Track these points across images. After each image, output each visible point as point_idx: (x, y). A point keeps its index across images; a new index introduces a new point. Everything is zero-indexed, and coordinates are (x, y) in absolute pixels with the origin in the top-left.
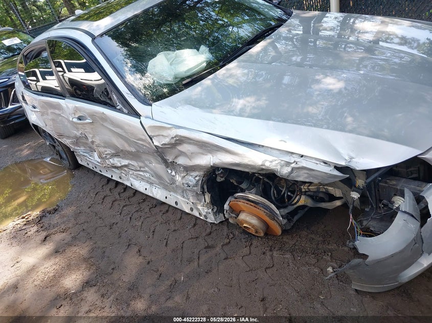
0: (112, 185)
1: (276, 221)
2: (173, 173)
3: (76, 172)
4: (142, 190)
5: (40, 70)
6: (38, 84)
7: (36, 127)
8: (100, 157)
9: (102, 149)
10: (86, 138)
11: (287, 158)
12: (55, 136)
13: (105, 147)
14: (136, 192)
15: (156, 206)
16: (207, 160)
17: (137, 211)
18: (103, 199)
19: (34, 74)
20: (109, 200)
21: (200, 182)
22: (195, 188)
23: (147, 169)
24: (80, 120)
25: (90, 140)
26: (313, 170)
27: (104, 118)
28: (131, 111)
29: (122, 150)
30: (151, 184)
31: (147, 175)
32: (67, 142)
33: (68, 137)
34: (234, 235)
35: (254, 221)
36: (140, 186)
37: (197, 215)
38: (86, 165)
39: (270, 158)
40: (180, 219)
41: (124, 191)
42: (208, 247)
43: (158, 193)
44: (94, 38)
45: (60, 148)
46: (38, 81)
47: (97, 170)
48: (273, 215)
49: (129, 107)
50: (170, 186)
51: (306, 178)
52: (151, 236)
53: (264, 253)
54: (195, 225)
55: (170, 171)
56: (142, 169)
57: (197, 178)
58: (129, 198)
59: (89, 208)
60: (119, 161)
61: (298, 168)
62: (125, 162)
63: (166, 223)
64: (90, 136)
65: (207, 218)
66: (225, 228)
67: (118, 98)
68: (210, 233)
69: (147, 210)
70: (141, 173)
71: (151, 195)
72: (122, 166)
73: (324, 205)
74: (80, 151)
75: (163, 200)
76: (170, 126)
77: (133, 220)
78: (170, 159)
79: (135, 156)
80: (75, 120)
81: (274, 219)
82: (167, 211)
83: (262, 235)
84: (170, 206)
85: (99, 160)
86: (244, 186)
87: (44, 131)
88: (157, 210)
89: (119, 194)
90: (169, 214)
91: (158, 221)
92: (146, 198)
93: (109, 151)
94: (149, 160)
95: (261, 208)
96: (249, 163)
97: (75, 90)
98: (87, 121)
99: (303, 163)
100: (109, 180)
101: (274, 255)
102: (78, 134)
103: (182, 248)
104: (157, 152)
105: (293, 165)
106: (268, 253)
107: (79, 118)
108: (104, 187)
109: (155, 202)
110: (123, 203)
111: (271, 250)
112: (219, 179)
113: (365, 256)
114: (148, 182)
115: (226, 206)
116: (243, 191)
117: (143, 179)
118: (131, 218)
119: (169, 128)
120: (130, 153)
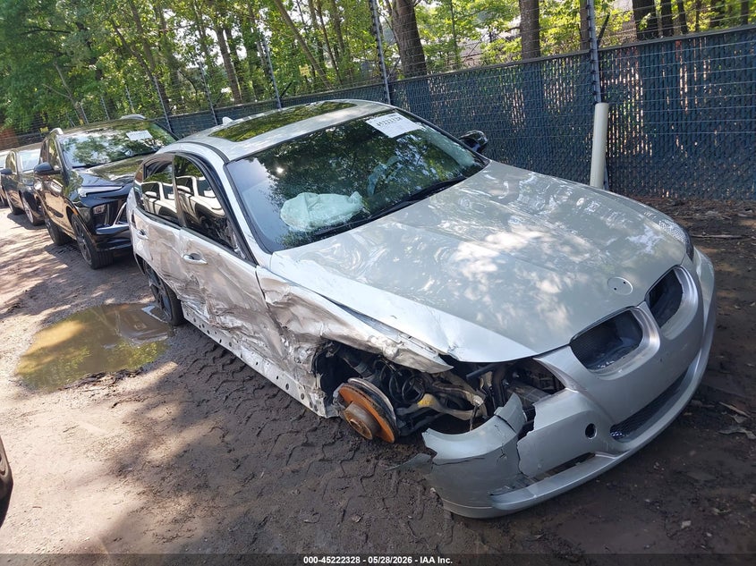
0: (218, 353)
1: (388, 420)
2: (287, 344)
3: (178, 331)
4: (251, 364)
5: (165, 184)
6: (158, 202)
7: (140, 259)
8: (210, 311)
9: (213, 302)
10: (197, 283)
11: (394, 337)
12: (161, 276)
13: (217, 299)
14: (245, 366)
15: (263, 387)
16: (318, 328)
17: (238, 390)
18: (201, 369)
19: (156, 188)
20: (208, 371)
21: (312, 357)
22: (306, 366)
23: (261, 335)
24: (193, 258)
25: (201, 287)
26: (418, 355)
27: (220, 262)
28: (249, 256)
29: (236, 306)
30: (265, 357)
31: (261, 344)
32: (174, 286)
33: (177, 280)
34: (342, 436)
35: (362, 416)
36: (251, 358)
37: (307, 404)
38: (192, 322)
39: (377, 334)
40: (286, 408)
41: (231, 363)
42: (306, 444)
43: (269, 371)
44: (227, 162)
45: (163, 293)
46: (158, 198)
47: (204, 330)
48: (384, 411)
49: (247, 252)
50: (281, 361)
51: (412, 364)
52: (244, 422)
53: (368, 461)
54: (301, 417)
55: (283, 340)
56: (256, 335)
57: (309, 352)
58: (234, 372)
59: (180, 377)
60: (231, 321)
61: (404, 350)
62: (238, 323)
63: (268, 409)
64: (201, 282)
65: (317, 410)
66: (336, 426)
67: (238, 240)
68: (316, 429)
69: (250, 391)
70: (255, 341)
71: (260, 372)
72: (234, 328)
73: (455, 413)
74: (189, 301)
75: (273, 380)
76: (285, 281)
77: (229, 400)
78: (283, 323)
79: (249, 315)
80: (186, 258)
81: (384, 416)
82: (275, 396)
83: (371, 437)
84: (280, 390)
85: (208, 317)
86: (359, 369)
87: (149, 267)
88: (263, 392)
89: (223, 366)
90: (276, 400)
91: (258, 406)
92: (255, 375)
93: (222, 305)
94: (264, 324)
95: (372, 400)
96: (356, 337)
97: (203, 221)
98: (201, 261)
99: (409, 345)
100: (217, 346)
101: (379, 464)
102: (189, 277)
103: (276, 441)
104: (269, 311)
105: (399, 346)
106: (374, 461)
107: (192, 257)
108: (208, 355)
109: (263, 383)
110: (224, 378)
111: (377, 458)
112: (329, 355)
113: (433, 453)
114: (261, 354)
115: (335, 394)
116: (356, 375)
117: (256, 349)
118: (227, 397)
119: (283, 284)
120: (245, 311)
